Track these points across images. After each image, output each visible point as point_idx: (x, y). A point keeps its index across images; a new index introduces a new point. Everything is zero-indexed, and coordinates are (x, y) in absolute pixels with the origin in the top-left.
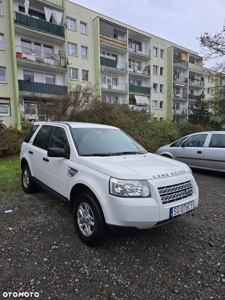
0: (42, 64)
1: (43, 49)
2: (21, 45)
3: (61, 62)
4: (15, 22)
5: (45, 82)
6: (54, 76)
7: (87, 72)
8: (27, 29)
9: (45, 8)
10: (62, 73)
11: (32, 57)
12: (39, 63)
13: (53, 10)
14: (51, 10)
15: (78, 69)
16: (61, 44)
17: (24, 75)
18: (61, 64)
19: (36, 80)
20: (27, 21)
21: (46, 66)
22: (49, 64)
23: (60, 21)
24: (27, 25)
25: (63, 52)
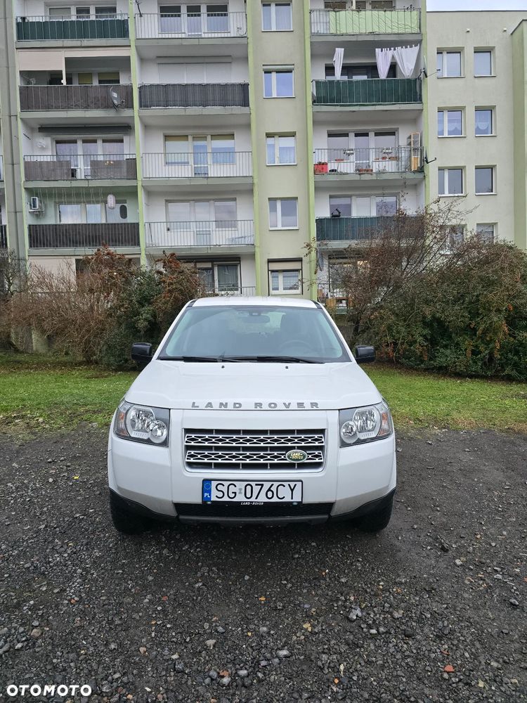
0: (366, 177)
1: (372, 140)
2: (328, 145)
3: (410, 161)
4: (314, 102)
5: (374, 214)
6: (396, 195)
7: (492, 169)
8: (339, 109)
9: (378, 50)
10: (416, 185)
11: (348, 167)
12: (360, 174)
13: (395, 49)
14: (390, 50)
15: (464, 167)
16: (415, 119)
17: (331, 206)
18: (410, 166)
19: (355, 214)
20: (339, 93)
21: (374, 177)
22: (383, 172)
23: (412, 67)
24: (339, 101)
25: (416, 136)
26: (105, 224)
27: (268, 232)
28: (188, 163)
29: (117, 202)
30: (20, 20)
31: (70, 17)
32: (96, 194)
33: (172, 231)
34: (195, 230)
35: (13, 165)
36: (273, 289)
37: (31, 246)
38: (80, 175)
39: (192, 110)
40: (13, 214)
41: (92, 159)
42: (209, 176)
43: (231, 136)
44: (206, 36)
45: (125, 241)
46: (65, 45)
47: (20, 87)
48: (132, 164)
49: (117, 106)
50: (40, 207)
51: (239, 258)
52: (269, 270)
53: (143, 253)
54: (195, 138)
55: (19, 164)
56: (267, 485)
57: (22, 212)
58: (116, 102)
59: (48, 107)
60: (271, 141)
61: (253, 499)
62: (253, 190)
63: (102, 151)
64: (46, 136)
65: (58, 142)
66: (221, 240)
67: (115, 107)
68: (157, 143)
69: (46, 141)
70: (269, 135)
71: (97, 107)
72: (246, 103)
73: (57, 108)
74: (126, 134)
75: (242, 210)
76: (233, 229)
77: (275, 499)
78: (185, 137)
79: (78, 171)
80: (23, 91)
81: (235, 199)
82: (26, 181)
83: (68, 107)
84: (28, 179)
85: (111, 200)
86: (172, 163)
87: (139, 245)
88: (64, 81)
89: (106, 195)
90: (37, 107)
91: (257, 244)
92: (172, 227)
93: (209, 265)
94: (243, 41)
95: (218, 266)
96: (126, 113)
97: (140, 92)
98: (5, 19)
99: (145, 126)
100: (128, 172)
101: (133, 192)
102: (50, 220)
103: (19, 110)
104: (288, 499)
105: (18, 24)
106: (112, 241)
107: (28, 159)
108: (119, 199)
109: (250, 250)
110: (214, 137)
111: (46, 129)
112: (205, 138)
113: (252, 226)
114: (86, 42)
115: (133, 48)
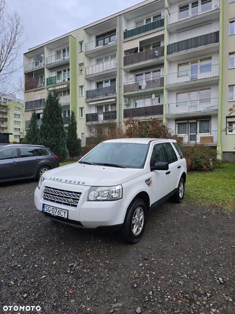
26: (151, 106)
27: (228, 102)
28: (188, 75)
29: (156, 97)
30: (125, 31)
31: (143, 24)
32: (148, 95)
33: (179, 106)
34: (189, 105)
35: (120, 87)
36: (229, 131)
37: (124, 118)
38: (143, 87)
39: (190, 51)
40: (119, 106)
41: (147, 80)
42: (198, 79)
43: (210, 58)
44: (200, 14)
45: (157, 113)
46: (140, 36)
47: (124, 57)
48: (162, 79)
49: (157, 56)
50: (128, 102)
51: (211, 117)
52: (227, 122)
53: (164, 117)
54: (192, 63)
55: (122, 86)
56: (58, 210)
57: (122, 105)
58: (157, 55)
59: (132, 63)
60: (232, 56)
61: (54, 214)
62: (218, 83)
63: (152, 76)
64: (133, 74)
65: (137, 76)
66: (201, 109)
67: (157, 57)
68: (175, 68)
69: (132, 76)
70: (230, 54)
71: (150, 59)
72: (217, 41)
73: (136, 62)
74: (161, 67)
75: (214, 94)
76: (209, 103)
77: (60, 215)
78: (187, 63)
79: (143, 86)
80: (125, 58)
81: (210, 88)
82: (124, 93)
83: (139, 61)
84: (124, 92)
85: (153, 96)
86: (180, 76)
87: (163, 114)
88: (139, 51)
89: (151, 94)
90: (129, 64)
91: (219, 109)
92: (179, 105)
93: (195, 121)
94: (218, 11)
95: (200, 121)
96: (161, 58)
97: (167, 48)
98: (120, 32)
99: (170, 62)
100: (160, 84)
101: (162, 92)
102: (132, 107)
103: (123, 66)
104: (63, 216)
105: (124, 33)
106: (152, 113)
107: (125, 84)
108: (157, 95)
109: (215, 113)
110: (201, 60)
111: (132, 71)
112: (197, 62)
113: (217, 100)
114: (147, 33)
115: (166, 30)
